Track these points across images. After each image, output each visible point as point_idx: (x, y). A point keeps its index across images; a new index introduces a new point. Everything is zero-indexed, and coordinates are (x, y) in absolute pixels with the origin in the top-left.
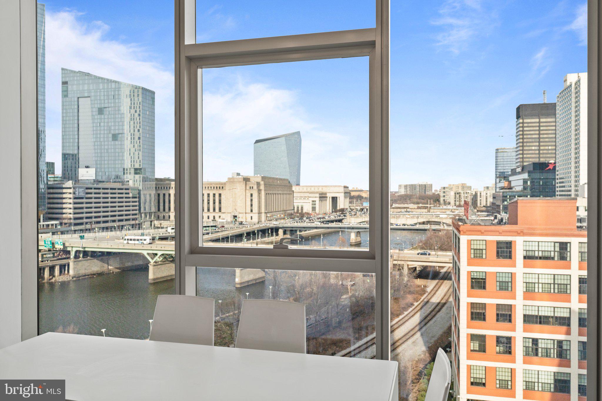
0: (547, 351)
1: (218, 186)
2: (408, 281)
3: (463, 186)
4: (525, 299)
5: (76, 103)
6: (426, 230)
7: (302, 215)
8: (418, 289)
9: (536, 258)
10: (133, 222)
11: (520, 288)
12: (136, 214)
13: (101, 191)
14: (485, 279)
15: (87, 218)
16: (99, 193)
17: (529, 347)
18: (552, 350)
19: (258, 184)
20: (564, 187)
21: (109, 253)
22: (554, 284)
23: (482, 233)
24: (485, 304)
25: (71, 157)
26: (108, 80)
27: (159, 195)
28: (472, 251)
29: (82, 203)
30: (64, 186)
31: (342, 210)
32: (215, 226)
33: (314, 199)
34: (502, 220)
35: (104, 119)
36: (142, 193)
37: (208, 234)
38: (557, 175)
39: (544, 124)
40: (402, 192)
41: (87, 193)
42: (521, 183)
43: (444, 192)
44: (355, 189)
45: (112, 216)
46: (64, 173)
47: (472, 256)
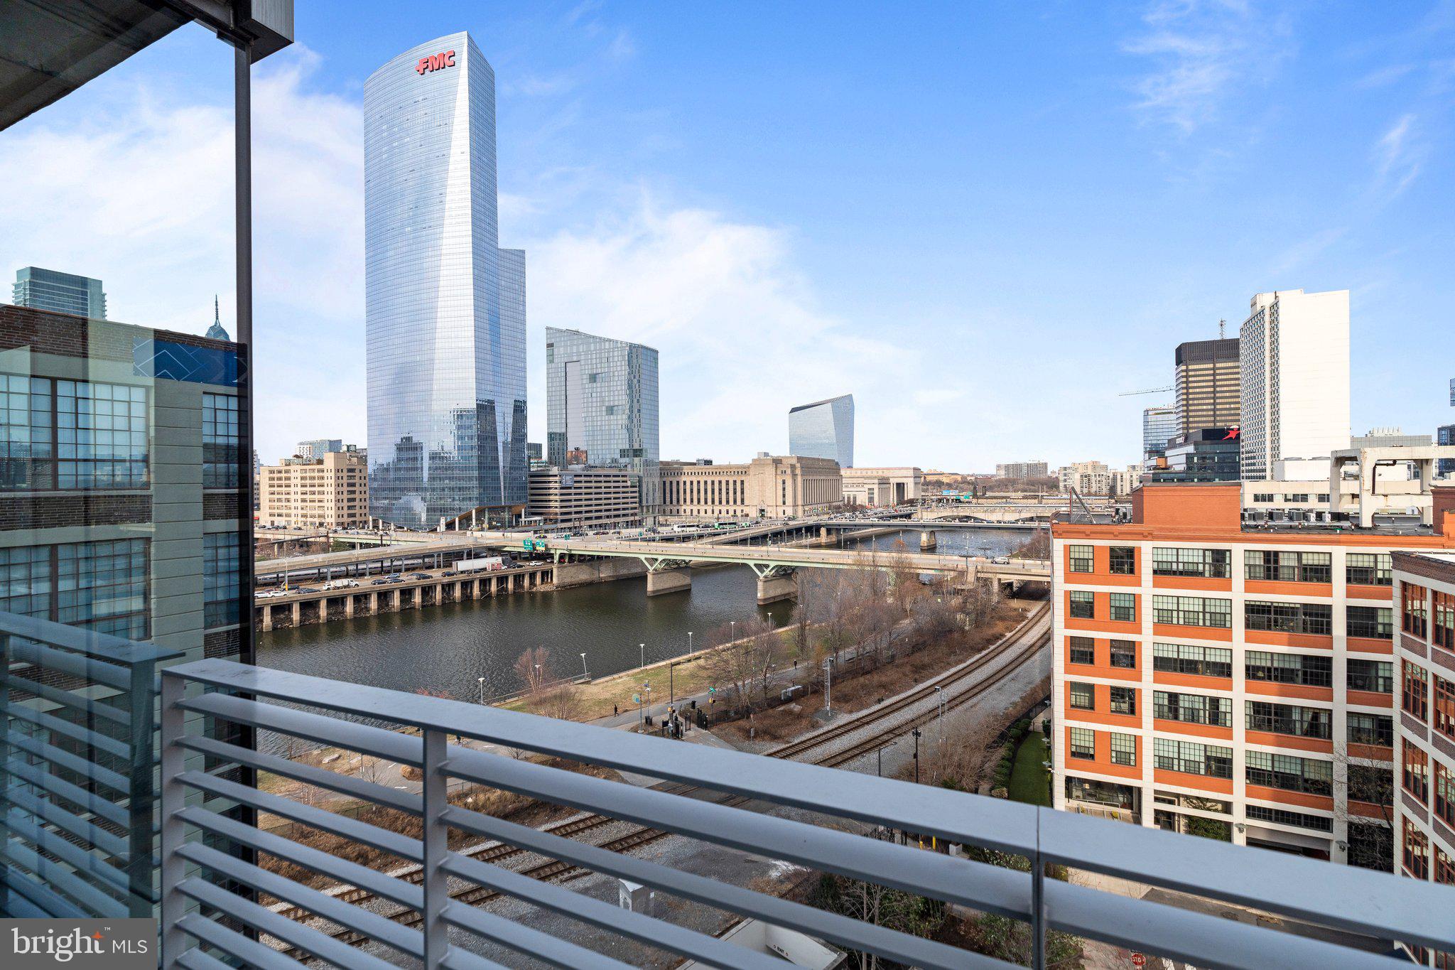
0: (1193, 713)
1: (740, 470)
2: (998, 602)
3: (1095, 465)
4: (1156, 633)
5: (563, 369)
6: (1031, 529)
7: (853, 508)
8: (1015, 613)
9: (1174, 573)
10: (632, 518)
11: (1147, 617)
12: (635, 508)
13: (593, 479)
14: (1092, 603)
15: (576, 513)
16: (591, 482)
17: (1163, 705)
18: (1202, 712)
19: (793, 467)
20: (1254, 464)
21: (600, 558)
22: (1204, 612)
23: (1088, 536)
24: (1093, 639)
25: (558, 437)
26: (600, 338)
27: (664, 483)
28: (1072, 562)
29: (570, 494)
30: (551, 473)
31: (912, 502)
32: (735, 524)
33: (871, 486)
34: (1125, 515)
35: (597, 387)
36: (645, 480)
37: (725, 533)
38: (1243, 447)
39: (1223, 371)
40: (1002, 474)
41: (576, 482)
42: (1183, 458)
43: (1065, 475)
44: (932, 472)
45: (606, 510)
46: (550, 458)
47: (1073, 569)
